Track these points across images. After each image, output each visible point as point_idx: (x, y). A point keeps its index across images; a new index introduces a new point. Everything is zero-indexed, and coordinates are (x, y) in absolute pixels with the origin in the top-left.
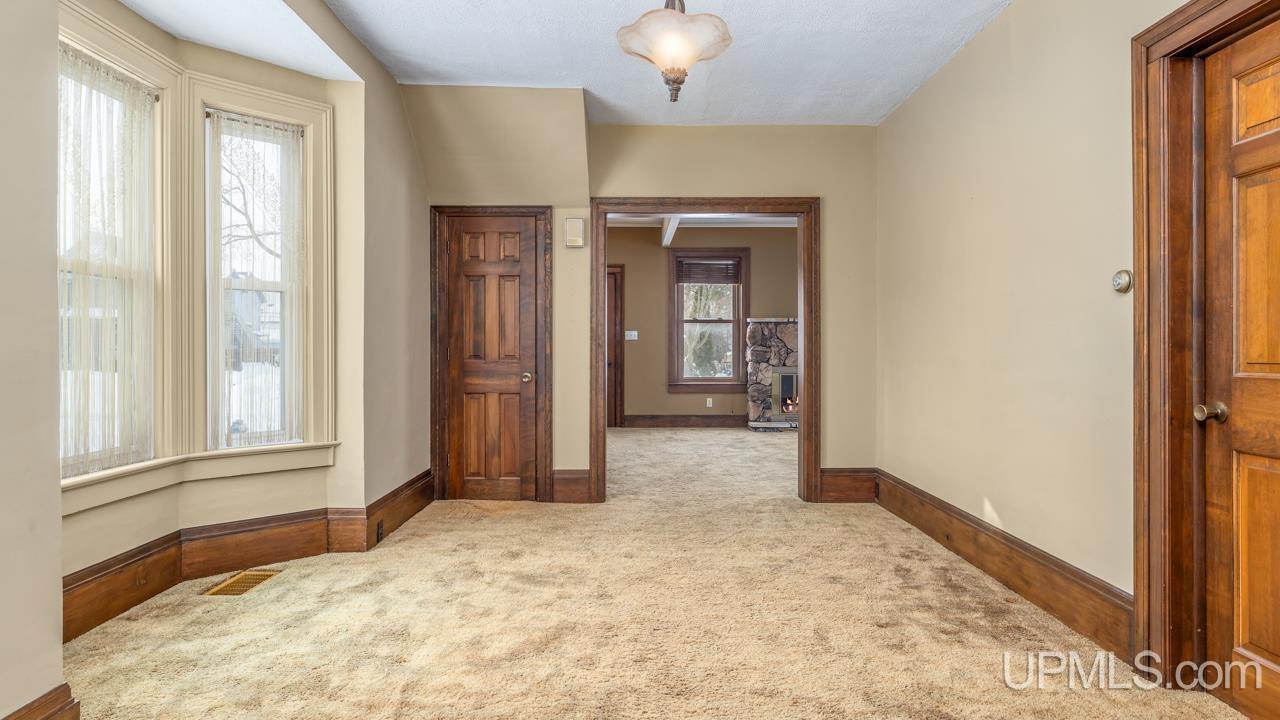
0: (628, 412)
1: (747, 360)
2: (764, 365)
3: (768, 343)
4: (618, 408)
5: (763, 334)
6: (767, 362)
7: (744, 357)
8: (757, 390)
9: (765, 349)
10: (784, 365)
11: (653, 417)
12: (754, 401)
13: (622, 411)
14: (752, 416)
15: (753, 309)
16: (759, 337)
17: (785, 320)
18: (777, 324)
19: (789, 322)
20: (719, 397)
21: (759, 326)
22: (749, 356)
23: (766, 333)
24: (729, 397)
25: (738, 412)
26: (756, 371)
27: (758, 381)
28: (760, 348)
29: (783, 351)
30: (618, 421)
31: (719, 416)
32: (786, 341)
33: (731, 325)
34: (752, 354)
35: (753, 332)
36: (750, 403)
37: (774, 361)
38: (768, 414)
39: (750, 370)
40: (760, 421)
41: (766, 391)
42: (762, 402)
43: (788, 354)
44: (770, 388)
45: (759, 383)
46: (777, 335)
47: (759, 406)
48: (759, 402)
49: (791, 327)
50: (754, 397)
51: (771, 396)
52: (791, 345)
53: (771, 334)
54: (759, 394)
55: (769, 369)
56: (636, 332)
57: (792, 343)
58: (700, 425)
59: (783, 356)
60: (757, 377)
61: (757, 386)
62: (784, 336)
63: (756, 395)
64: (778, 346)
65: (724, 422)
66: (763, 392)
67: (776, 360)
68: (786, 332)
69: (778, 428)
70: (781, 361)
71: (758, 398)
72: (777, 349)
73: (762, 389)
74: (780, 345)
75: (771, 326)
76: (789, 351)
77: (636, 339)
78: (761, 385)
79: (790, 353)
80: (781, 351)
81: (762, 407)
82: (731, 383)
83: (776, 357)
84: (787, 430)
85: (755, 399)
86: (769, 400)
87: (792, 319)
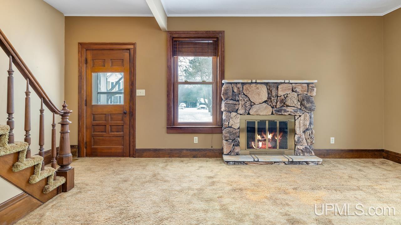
0: (138, 146)
1: (222, 110)
2: (234, 114)
3: (237, 98)
4: (132, 144)
5: (233, 91)
6: (236, 111)
7: (220, 108)
8: (229, 132)
9: (235, 102)
10: (249, 114)
11: (155, 150)
12: (227, 140)
13: (134, 146)
14: (226, 151)
15: (226, 74)
16: (230, 94)
17: (250, 81)
18: (243, 84)
19: (252, 83)
20: (202, 136)
21: (230, 85)
22: (223, 108)
23: (235, 91)
24: (209, 136)
25: (216, 147)
26: (229, 118)
27: (230, 125)
28: (231, 102)
29: (248, 104)
30: (131, 153)
31: (202, 149)
32: (250, 96)
33: (211, 86)
34: (225, 106)
35: (226, 90)
36: (224, 142)
37: (241, 111)
38: (237, 149)
39: (224, 117)
40: (231, 155)
41: (236, 133)
42: (233, 141)
43: (251, 106)
44: (238, 130)
45: (231, 127)
46: (243, 92)
47: (231, 144)
48: (231, 141)
49: (254, 86)
50: (227, 137)
51: (239, 137)
52: (254, 99)
53: (239, 91)
54: (231, 135)
55: (237, 117)
56: (144, 90)
57: (254, 98)
58: (189, 156)
59: (248, 107)
60: (229, 123)
61: (229, 129)
62: (249, 93)
63: (229, 135)
64: (244, 100)
65: (206, 154)
66: (233, 134)
67: (243, 110)
68: (250, 90)
69: (243, 162)
70: (247, 111)
71: (230, 138)
72: (244, 102)
73: (233, 131)
74: (246, 100)
75: (239, 86)
76: (252, 104)
77: (145, 95)
78: (232, 129)
79: (253, 105)
80: (246, 104)
81: (233, 145)
82: (211, 126)
83: (242, 108)
84: (251, 163)
85: (227, 138)
86: (238, 139)
87: (254, 81)
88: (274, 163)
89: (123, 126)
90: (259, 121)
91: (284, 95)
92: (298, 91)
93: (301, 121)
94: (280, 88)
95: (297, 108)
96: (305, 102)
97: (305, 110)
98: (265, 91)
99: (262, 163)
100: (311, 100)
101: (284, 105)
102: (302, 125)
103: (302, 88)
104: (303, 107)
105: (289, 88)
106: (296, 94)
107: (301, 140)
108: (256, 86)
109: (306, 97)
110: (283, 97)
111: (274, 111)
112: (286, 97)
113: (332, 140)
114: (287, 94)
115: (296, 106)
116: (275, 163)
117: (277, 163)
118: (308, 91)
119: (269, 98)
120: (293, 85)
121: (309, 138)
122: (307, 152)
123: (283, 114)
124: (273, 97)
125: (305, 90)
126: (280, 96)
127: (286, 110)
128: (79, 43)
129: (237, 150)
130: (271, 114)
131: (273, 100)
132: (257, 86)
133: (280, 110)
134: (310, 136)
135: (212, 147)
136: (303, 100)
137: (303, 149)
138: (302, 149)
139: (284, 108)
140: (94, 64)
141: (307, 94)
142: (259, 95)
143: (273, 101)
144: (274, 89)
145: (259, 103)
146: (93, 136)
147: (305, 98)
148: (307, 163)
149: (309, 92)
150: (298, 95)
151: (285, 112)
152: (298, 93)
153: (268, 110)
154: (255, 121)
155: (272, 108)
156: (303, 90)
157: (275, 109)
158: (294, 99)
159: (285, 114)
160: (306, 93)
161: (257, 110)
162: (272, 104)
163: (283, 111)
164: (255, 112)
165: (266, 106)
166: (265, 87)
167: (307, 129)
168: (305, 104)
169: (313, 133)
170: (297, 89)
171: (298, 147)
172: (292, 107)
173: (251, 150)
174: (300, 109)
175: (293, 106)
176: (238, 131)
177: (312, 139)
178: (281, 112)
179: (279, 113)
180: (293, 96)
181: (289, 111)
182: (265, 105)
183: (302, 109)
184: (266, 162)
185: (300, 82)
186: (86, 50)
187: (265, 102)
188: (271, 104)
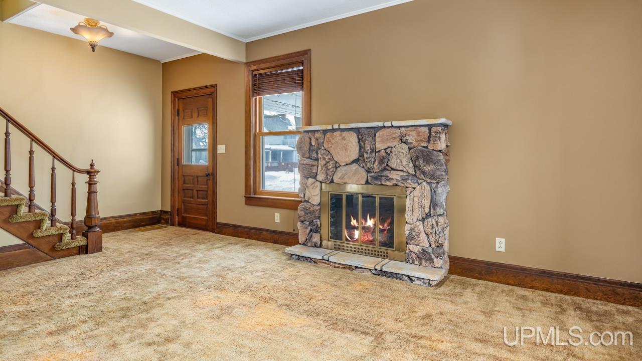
2: (311, 181)
3: (315, 155)
5: (310, 144)
6: (315, 177)
8: (305, 209)
9: (312, 162)
10: (332, 181)
12: (302, 222)
14: (301, 238)
15: (315, 116)
16: (306, 148)
17: (330, 127)
18: (325, 132)
19: (334, 130)
20: (285, 212)
21: (306, 135)
23: (313, 144)
24: (293, 214)
26: (304, 187)
27: (306, 199)
28: (307, 161)
29: (330, 165)
31: (283, 232)
32: (333, 152)
35: (300, 142)
36: (299, 224)
37: (321, 177)
38: (316, 238)
40: (307, 246)
41: (314, 211)
42: (310, 223)
43: (336, 168)
44: (319, 207)
45: (308, 202)
46: (323, 146)
47: (306, 228)
48: (307, 223)
49: (338, 135)
50: (301, 216)
51: (319, 218)
52: (339, 157)
53: (318, 145)
54: (306, 214)
55: (316, 186)
56: (224, 146)
57: (339, 155)
58: (268, 240)
59: (331, 170)
60: (304, 194)
61: (305, 204)
62: (331, 147)
63: (303, 214)
64: (325, 158)
65: (288, 239)
66: (310, 212)
67: (323, 175)
68: (333, 141)
69: (310, 258)
70: (329, 177)
71: (305, 218)
72: (324, 162)
73: (309, 209)
74: (327, 158)
75: (317, 135)
76: (337, 166)
77: (224, 152)
78: (309, 204)
79: (339, 167)
80: (328, 165)
81: (309, 230)
82: (293, 199)
83: (322, 171)
84: (321, 262)
85: (302, 219)
86: (317, 222)
87: (336, 126)
88: (354, 268)
89: (207, 191)
90: (348, 194)
91: (385, 149)
92: (411, 141)
93: (414, 198)
94: (379, 137)
95: (407, 174)
96: (421, 161)
97: (424, 179)
98: (354, 143)
99: (337, 265)
100: (434, 157)
101: (387, 167)
102: (416, 205)
103: (418, 136)
104: (418, 172)
105: (394, 136)
106: (405, 147)
107: (414, 234)
108: (341, 135)
109: (422, 152)
110: (383, 153)
111: (369, 178)
112: (388, 152)
113: (500, 244)
114: (392, 147)
115: (405, 170)
116: (357, 269)
117: (360, 270)
118: (429, 141)
119: (361, 155)
120: (402, 129)
121: (432, 233)
122: (426, 260)
123: (384, 183)
124: (367, 153)
125: (422, 138)
126: (379, 151)
127: (387, 177)
128: (172, 92)
129: (314, 238)
130: (364, 183)
131: (367, 158)
132: (343, 135)
133: (379, 176)
134: (434, 230)
135: (294, 230)
136: (418, 158)
137: (419, 251)
138: (416, 251)
139: (386, 173)
140: (184, 116)
141: (426, 147)
142: (346, 150)
143: (366, 160)
144: (370, 139)
145: (345, 164)
146: (184, 202)
147: (420, 155)
148: (410, 279)
149: (432, 142)
150: (410, 149)
151: (387, 180)
152: (409, 145)
153: (360, 175)
154: (342, 193)
155: (368, 171)
156: (419, 138)
157: (372, 174)
158: (402, 157)
159: (388, 183)
160: (425, 145)
161: (343, 176)
162: (366, 165)
163: (383, 178)
164: (339, 178)
165: (357, 168)
166: (355, 135)
167: (428, 215)
168: (422, 166)
169: (440, 224)
170: (407, 137)
171: (410, 247)
172: (399, 172)
173: (338, 242)
174: (415, 175)
175: (400, 169)
176: (317, 209)
177: (437, 236)
178: (381, 180)
179: (376, 182)
180: (401, 151)
181: (392, 179)
182: (355, 167)
183: (418, 175)
184: (342, 264)
185: (413, 124)
186: (178, 99)
187: (356, 161)
188: (364, 165)
